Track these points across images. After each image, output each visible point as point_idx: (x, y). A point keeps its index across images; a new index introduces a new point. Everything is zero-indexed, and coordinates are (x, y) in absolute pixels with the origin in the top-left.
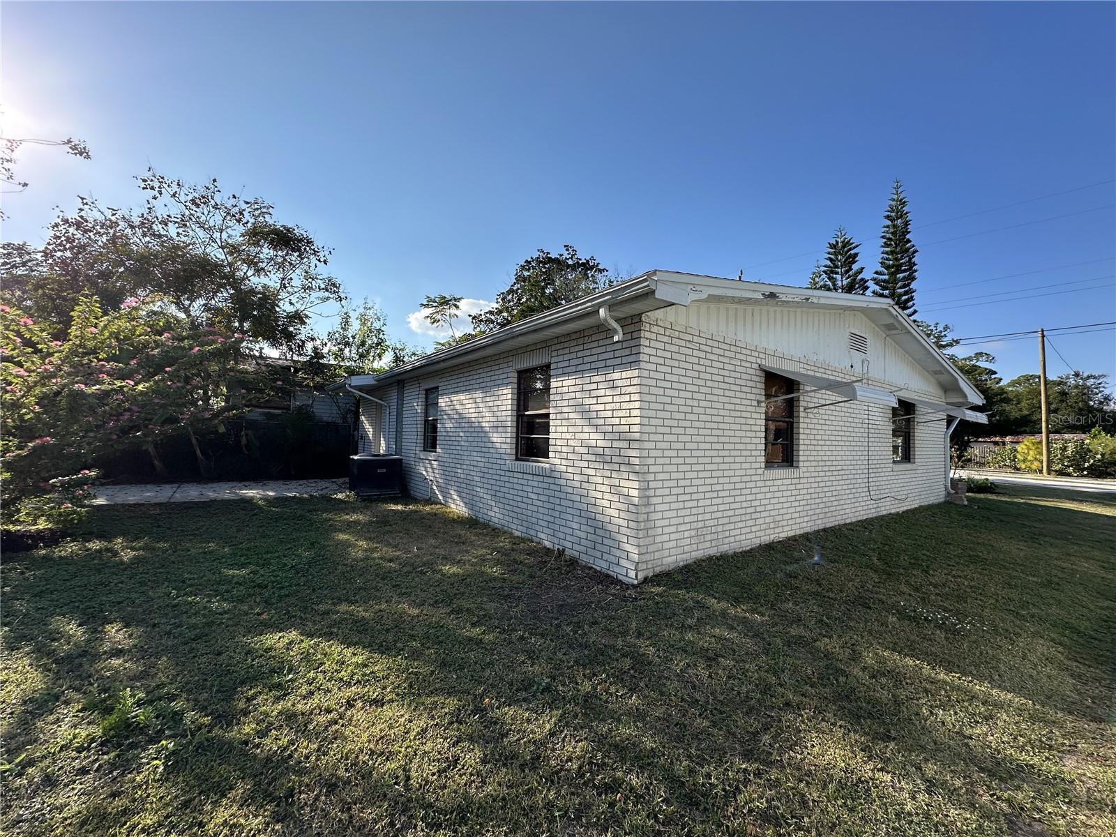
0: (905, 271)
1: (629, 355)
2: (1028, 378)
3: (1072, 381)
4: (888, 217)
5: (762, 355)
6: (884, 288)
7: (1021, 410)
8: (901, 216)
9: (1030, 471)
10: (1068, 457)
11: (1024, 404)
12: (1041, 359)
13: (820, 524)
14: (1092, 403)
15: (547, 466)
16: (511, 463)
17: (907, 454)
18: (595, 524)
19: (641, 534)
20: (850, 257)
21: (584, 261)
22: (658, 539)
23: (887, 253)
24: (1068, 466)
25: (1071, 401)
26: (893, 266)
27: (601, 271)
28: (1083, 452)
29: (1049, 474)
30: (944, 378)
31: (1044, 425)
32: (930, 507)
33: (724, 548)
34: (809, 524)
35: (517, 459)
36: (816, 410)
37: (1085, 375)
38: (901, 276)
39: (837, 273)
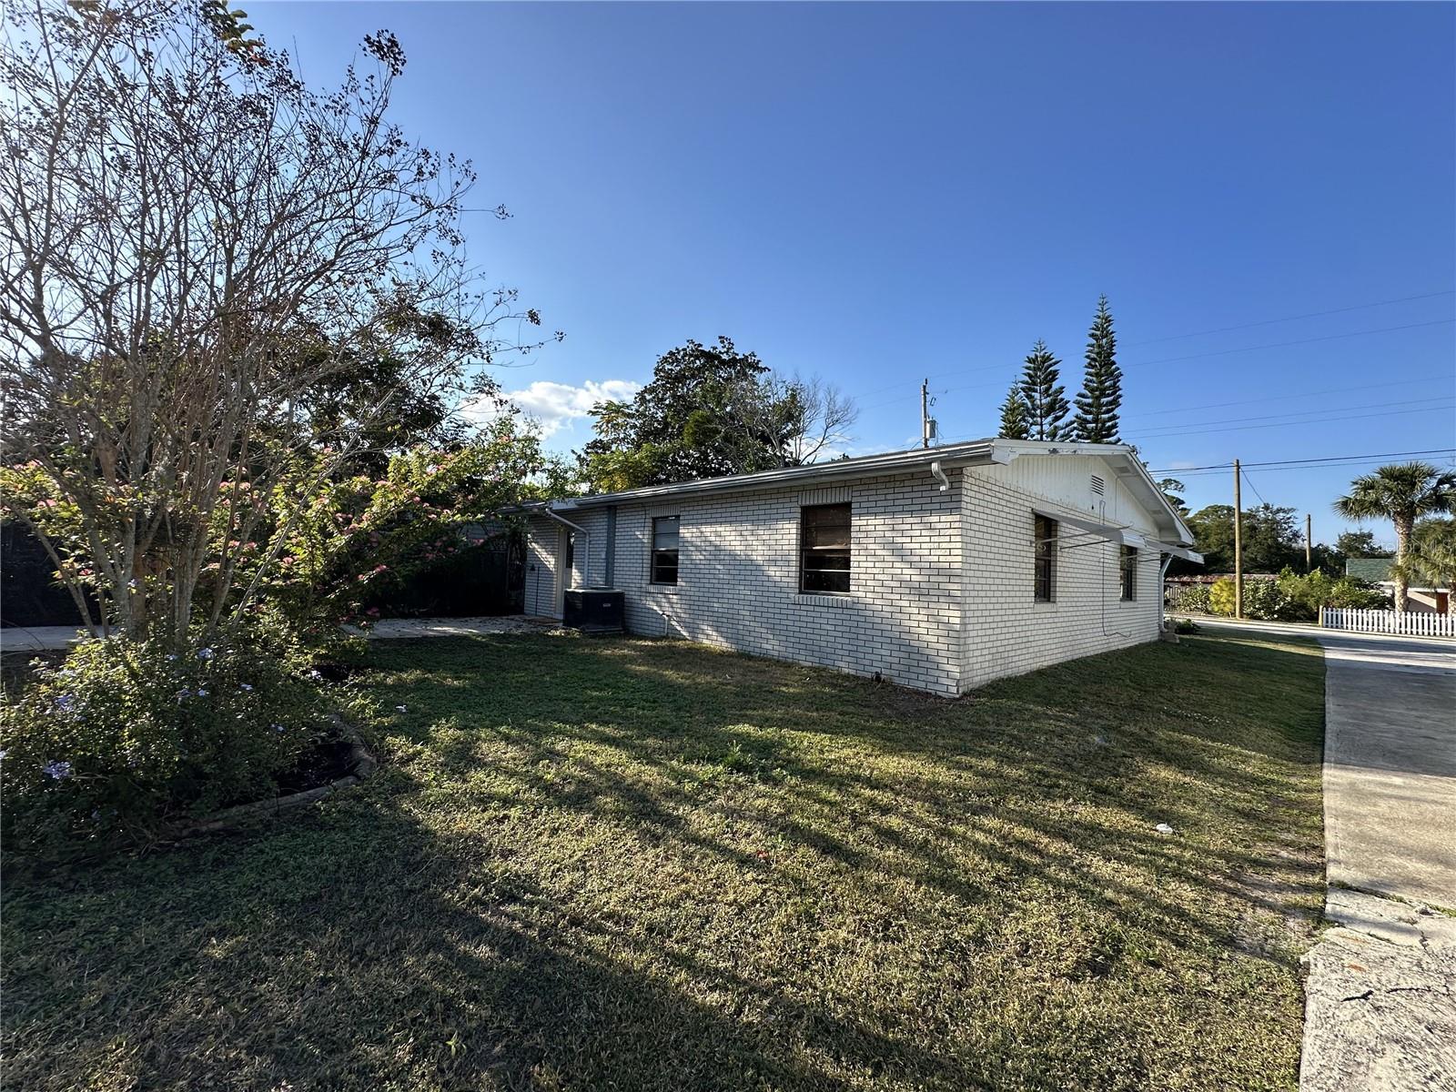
0: (1109, 395)
1: (952, 503)
2: (1215, 510)
3: (1262, 515)
4: (1092, 335)
5: (1034, 500)
6: (1087, 412)
7: (1209, 546)
8: (1106, 336)
9: (1223, 614)
10: (1259, 599)
11: (1213, 539)
12: (1236, 492)
13: (1068, 656)
14: (1280, 540)
15: (849, 599)
16: (794, 596)
17: (1129, 594)
18: (909, 649)
19: (961, 655)
20: (1050, 373)
21: (740, 356)
22: (971, 661)
23: (1091, 374)
24: (1259, 609)
25: (1260, 537)
26: (1097, 389)
27: (762, 370)
28: (1274, 594)
29: (1242, 617)
30: (1161, 517)
31: (1237, 564)
32: (1148, 645)
33: (1009, 672)
34: (1063, 655)
35: (800, 593)
36: (1071, 550)
37: (1275, 508)
38: (1104, 400)
39: (1035, 391)
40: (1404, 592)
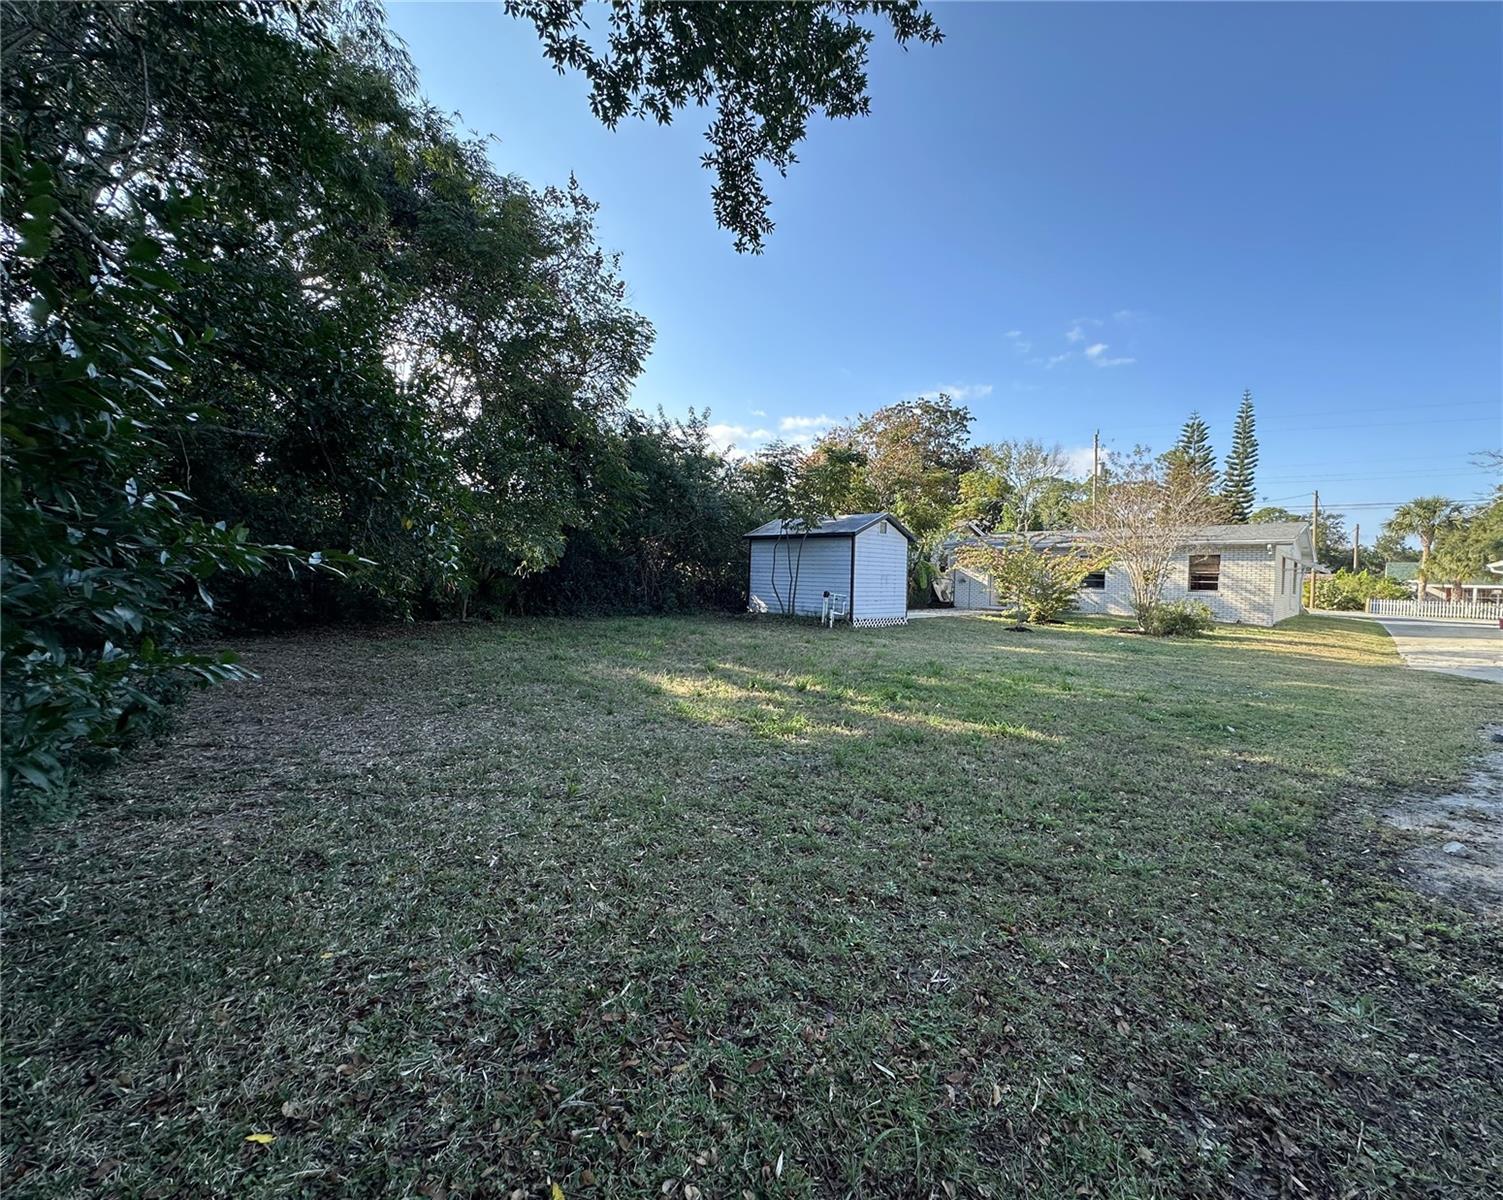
8: (1249, 417)
29: (1313, 607)
40: (1425, 587)
